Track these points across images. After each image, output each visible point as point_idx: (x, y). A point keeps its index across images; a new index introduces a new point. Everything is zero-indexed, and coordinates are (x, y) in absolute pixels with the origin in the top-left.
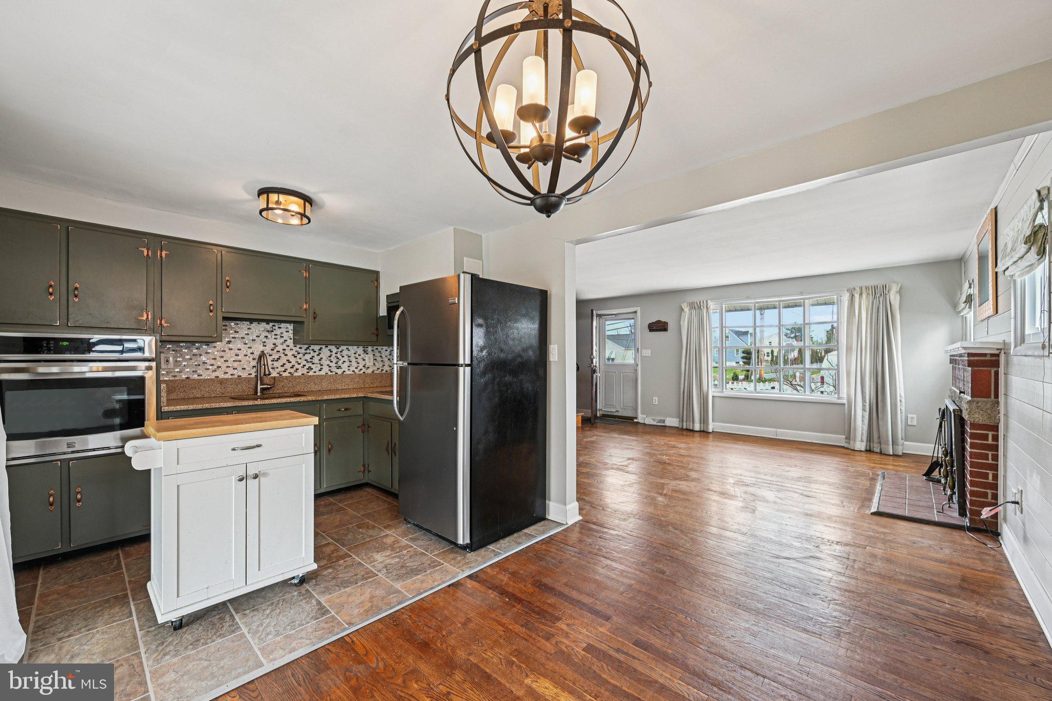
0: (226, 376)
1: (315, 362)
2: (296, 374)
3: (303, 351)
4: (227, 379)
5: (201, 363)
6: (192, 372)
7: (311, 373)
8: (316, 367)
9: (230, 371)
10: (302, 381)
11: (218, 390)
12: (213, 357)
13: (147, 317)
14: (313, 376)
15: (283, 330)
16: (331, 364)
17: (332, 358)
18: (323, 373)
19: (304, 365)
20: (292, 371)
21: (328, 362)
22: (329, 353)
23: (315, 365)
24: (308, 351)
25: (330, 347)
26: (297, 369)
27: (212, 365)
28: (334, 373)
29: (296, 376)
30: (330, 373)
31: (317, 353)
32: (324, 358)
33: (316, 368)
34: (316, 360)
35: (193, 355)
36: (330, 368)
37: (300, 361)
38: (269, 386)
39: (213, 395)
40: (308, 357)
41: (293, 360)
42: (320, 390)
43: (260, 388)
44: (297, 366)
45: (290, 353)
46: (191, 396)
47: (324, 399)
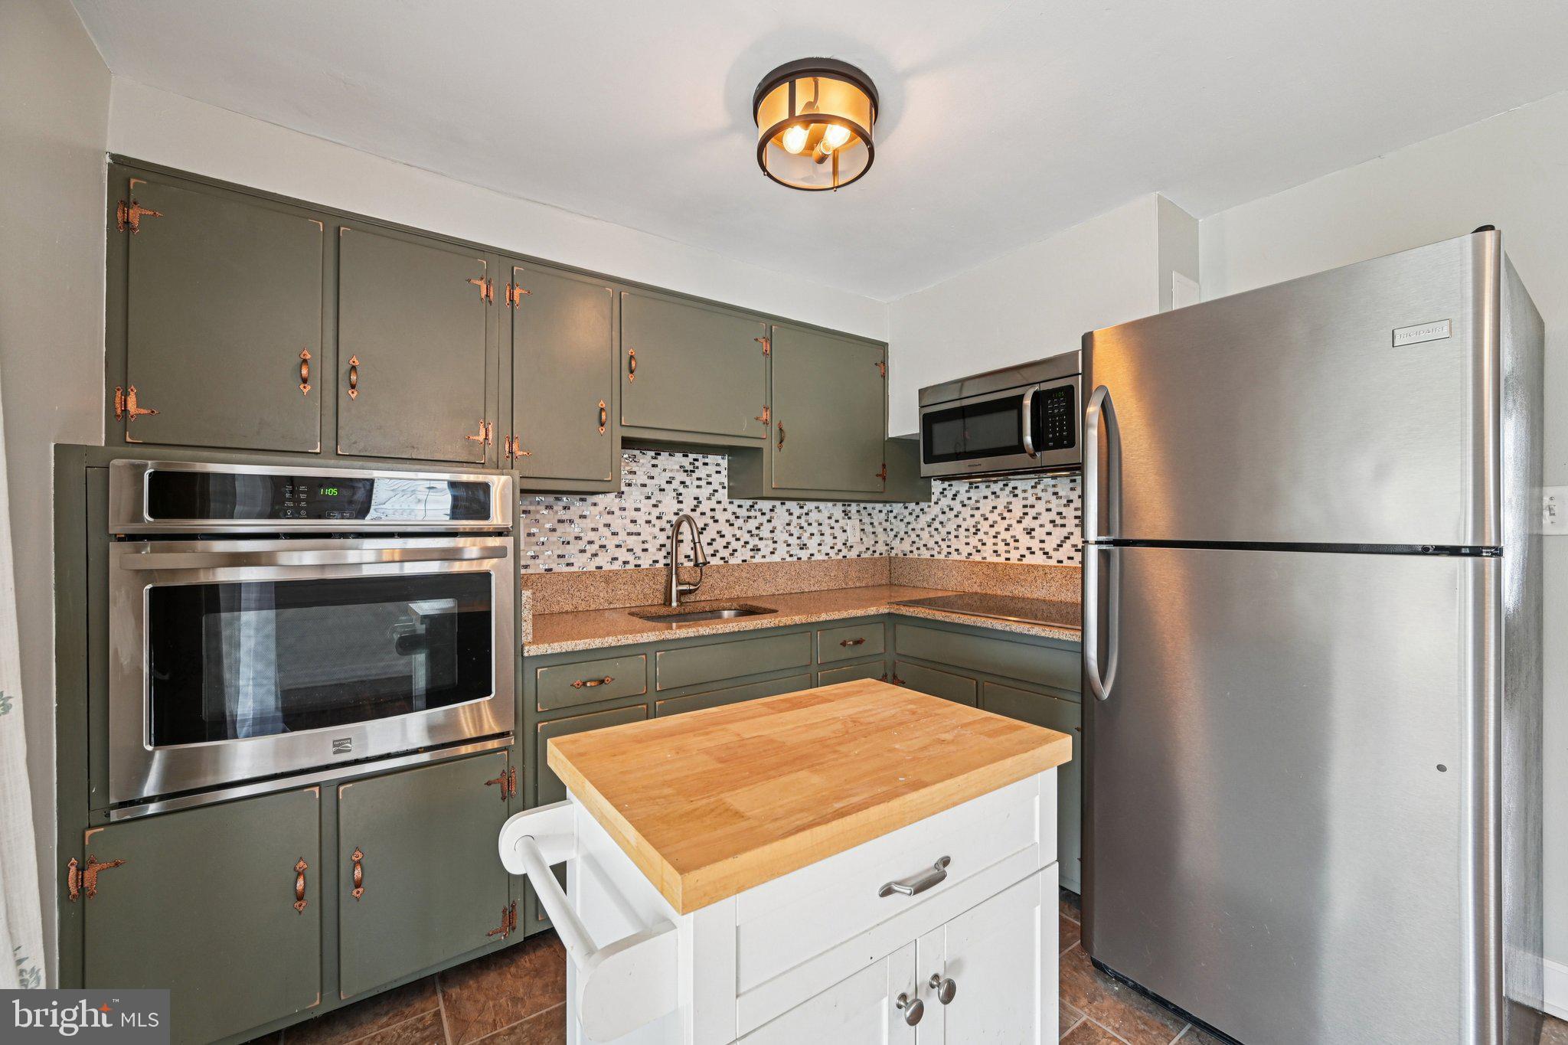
0: (617, 565)
1: (765, 536)
2: (732, 561)
3: (743, 512)
4: (616, 573)
5: (571, 539)
6: (556, 556)
7: (758, 559)
8: (766, 546)
9: (624, 556)
10: (744, 575)
11: (602, 595)
12: (593, 526)
13: (486, 435)
14: (762, 564)
15: (711, 469)
16: (791, 540)
17: (791, 528)
18: (776, 558)
19: (747, 543)
20: (725, 553)
21: (786, 536)
22: (788, 518)
23: (764, 542)
24: (752, 513)
25: (789, 504)
26: (735, 550)
27: (591, 542)
28: (795, 558)
29: (733, 565)
30: (789, 559)
31: (767, 517)
32: (779, 528)
33: (765, 547)
34: (765, 532)
35: (560, 521)
36: (788, 549)
37: (739, 533)
38: (692, 588)
39: (593, 607)
40: (752, 525)
41: (727, 531)
42: (774, 595)
43: (677, 591)
44: (734, 545)
45: (721, 517)
46: (556, 609)
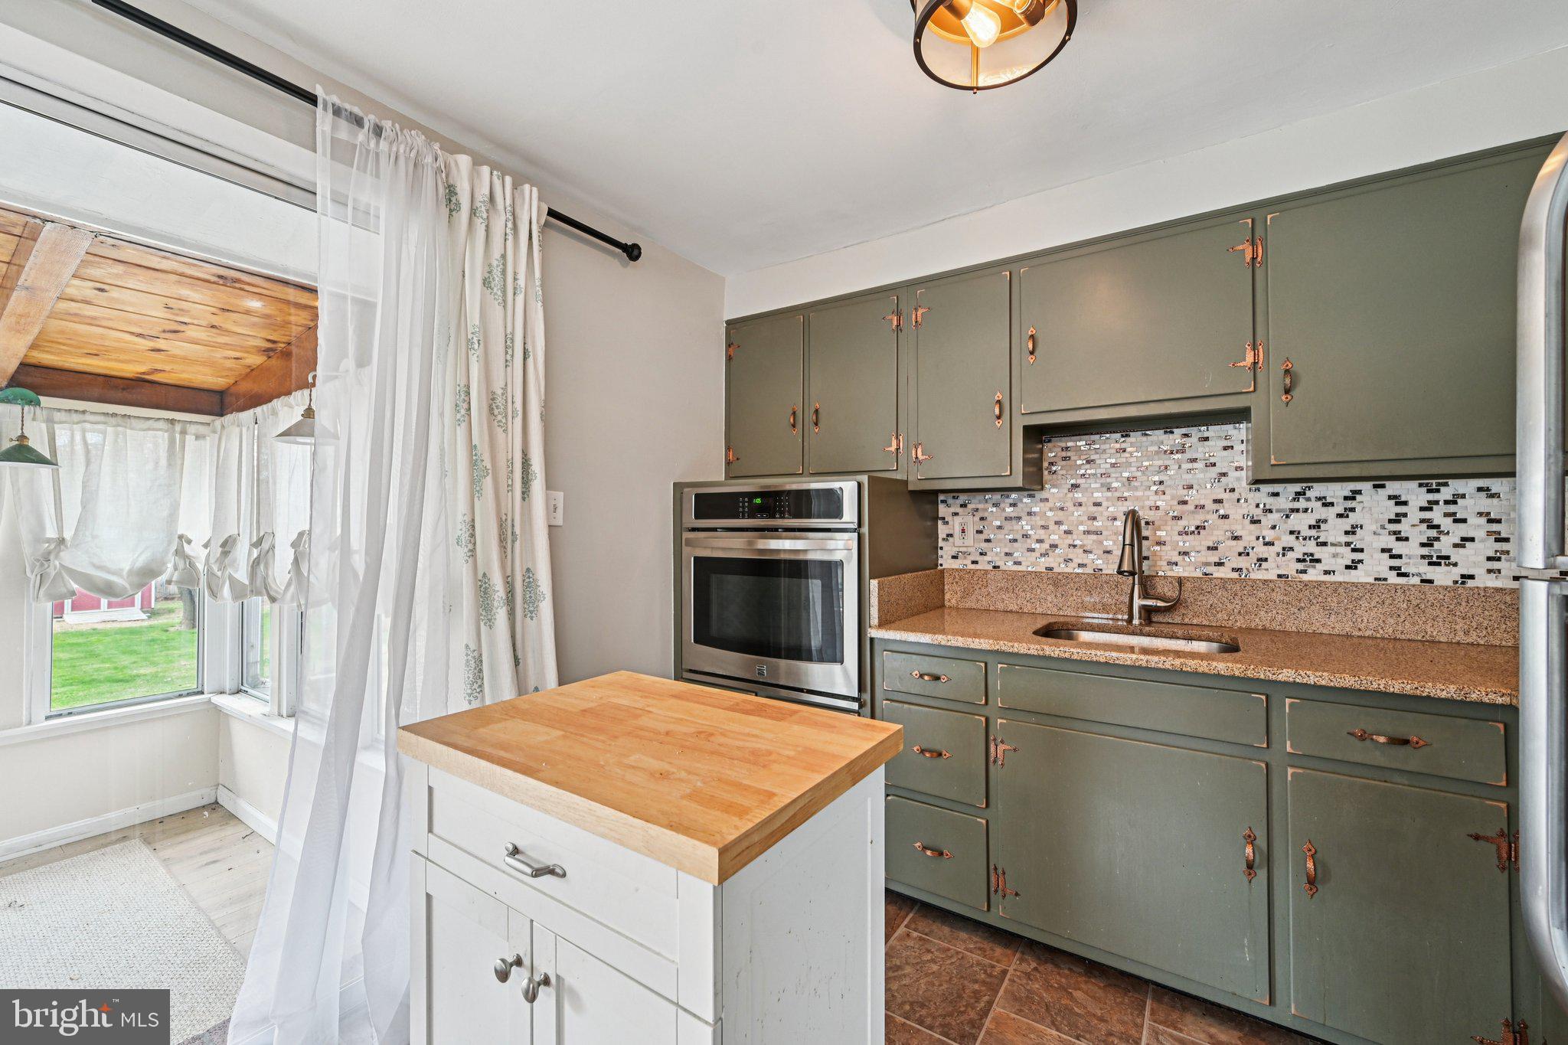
0: (1072, 568)
1: (1330, 540)
2: (1258, 575)
3: (1284, 502)
4: (1067, 576)
5: (1019, 537)
6: (1003, 554)
7: (1314, 574)
8: (1335, 556)
9: (1078, 557)
10: (1278, 596)
11: (1049, 598)
12: (1043, 523)
13: (898, 445)
14: (1320, 584)
15: (1215, 445)
16: (1398, 548)
17: (1404, 527)
18: (1360, 576)
19: (1286, 550)
20: (1242, 563)
21: (1390, 542)
22: (1393, 510)
23: (1330, 549)
24: (1302, 504)
25: (1393, 487)
26: (1262, 560)
27: (1040, 541)
28: (1416, 580)
29: (1254, 581)
30: (1393, 579)
31: (1339, 509)
32: (1370, 526)
33: (1335, 559)
34: (1334, 531)
35: (1006, 519)
36: (1396, 563)
37: (1270, 535)
38: (1160, 604)
39: (1039, 610)
40: (1300, 522)
41: (1248, 532)
42: (1348, 636)
43: (1140, 606)
44: (1261, 551)
45: (1236, 512)
46: (1000, 606)
47: (1281, 678)
